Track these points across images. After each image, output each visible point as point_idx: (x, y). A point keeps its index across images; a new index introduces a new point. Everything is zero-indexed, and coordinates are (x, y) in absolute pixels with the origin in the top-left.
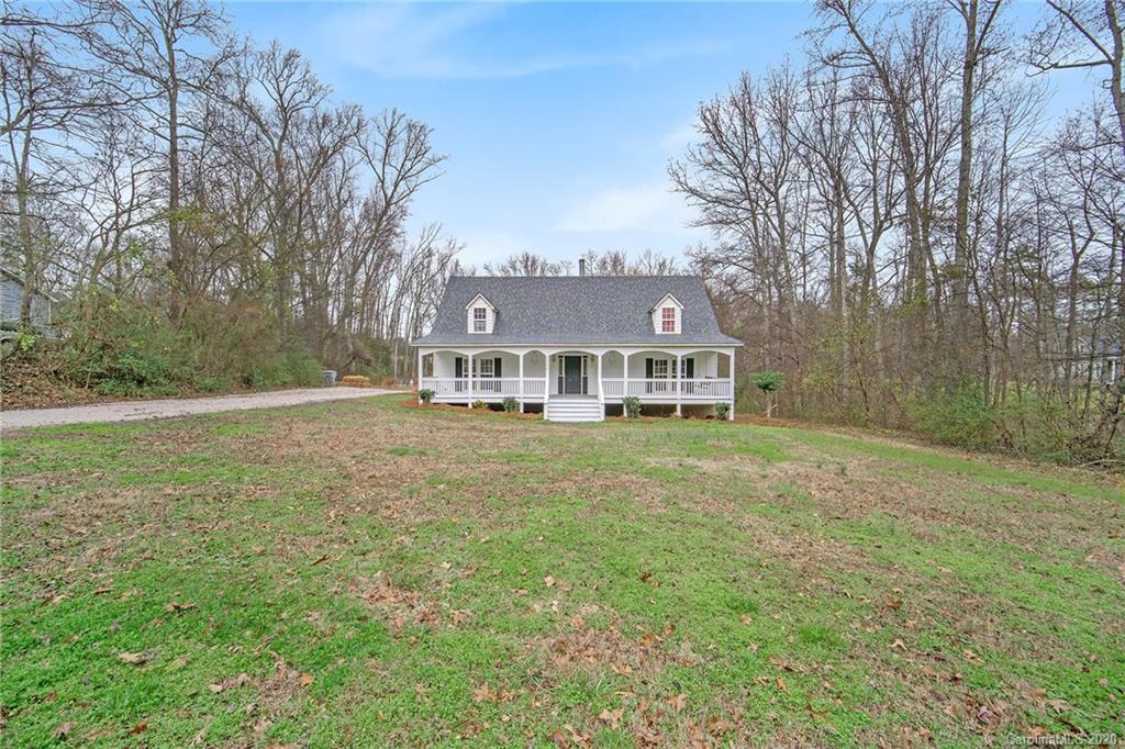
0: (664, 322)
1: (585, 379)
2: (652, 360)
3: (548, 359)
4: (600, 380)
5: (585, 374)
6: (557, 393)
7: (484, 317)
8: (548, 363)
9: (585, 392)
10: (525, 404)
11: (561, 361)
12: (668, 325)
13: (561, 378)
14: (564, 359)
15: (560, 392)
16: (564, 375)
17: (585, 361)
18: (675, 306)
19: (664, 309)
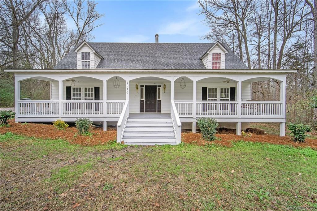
0: (213, 62)
1: (160, 102)
2: (206, 88)
3: (128, 84)
4: (173, 102)
5: (159, 97)
6: (139, 112)
7: (89, 59)
8: (128, 88)
9: (159, 111)
10: (108, 122)
11: (142, 89)
12: (216, 64)
13: (142, 101)
14: (144, 88)
15: (142, 111)
16: (144, 99)
17: (159, 89)
18: (220, 51)
19: (214, 53)
